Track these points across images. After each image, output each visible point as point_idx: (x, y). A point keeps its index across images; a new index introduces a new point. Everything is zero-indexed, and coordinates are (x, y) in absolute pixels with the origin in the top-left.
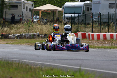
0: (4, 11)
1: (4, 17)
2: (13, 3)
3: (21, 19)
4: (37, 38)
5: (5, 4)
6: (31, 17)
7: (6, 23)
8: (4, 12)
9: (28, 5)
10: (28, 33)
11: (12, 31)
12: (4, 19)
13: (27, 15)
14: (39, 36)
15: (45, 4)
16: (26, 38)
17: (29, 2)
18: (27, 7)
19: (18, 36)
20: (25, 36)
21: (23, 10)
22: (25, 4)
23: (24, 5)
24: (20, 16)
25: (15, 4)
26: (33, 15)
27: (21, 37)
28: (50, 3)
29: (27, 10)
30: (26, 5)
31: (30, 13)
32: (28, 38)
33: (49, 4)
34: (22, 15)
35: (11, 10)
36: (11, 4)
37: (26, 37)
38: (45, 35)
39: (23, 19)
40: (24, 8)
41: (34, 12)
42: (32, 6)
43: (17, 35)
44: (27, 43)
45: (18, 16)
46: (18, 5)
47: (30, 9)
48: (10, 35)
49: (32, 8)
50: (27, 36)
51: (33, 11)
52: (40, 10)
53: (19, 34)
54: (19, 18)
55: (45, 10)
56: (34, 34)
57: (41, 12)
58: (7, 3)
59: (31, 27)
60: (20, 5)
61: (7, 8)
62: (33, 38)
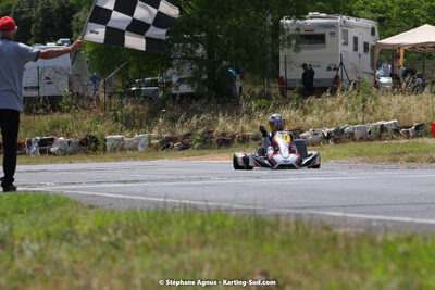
0: (282, 54)
1: (282, 73)
2: (309, 28)
3: (337, 80)
4: (392, 138)
5: (283, 32)
6: (370, 70)
7: (289, 94)
8: (282, 59)
9: (360, 31)
10: (363, 123)
11: (309, 119)
12: (282, 81)
13: (357, 64)
14: (396, 131)
15: (416, 26)
16: (354, 140)
17: (362, 21)
18: (356, 39)
19: (329, 133)
20: (352, 134)
21: (341, 48)
22: (349, 30)
23: (345, 33)
24: (335, 69)
25: (317, 32)
26: (375, 62)
27: (338, 137)
28: (430, 22)
29: (356, 49)
30: (352, 34)
31: (367, 57)
32: (361, 139)
33: (426, 26)
34: (341, 63)
35: (303, 52)
36: (302, 32)
37: (357, 136)
38: (417, 127)
39: (345, 77)
40: (346, 44)
41: (381, 53)
42: (373, 33)
43: (326, 131)
44: (357, 155)
45: (329, 69)
46: (327, 32)
47: (366, 45)
48: (303, 132)
49: (371, 41)
50: (358, 134)
51: (377, 51)
52: (399, 46)
53: (333, 129)
54: (332, 75)
55: (414, 47)
56: (382, 125)
57: (402, 51)
58: (288, 29)
59: (370, 104)
60: (333, 34)
61: (290, 46)
62: (379, 138)
